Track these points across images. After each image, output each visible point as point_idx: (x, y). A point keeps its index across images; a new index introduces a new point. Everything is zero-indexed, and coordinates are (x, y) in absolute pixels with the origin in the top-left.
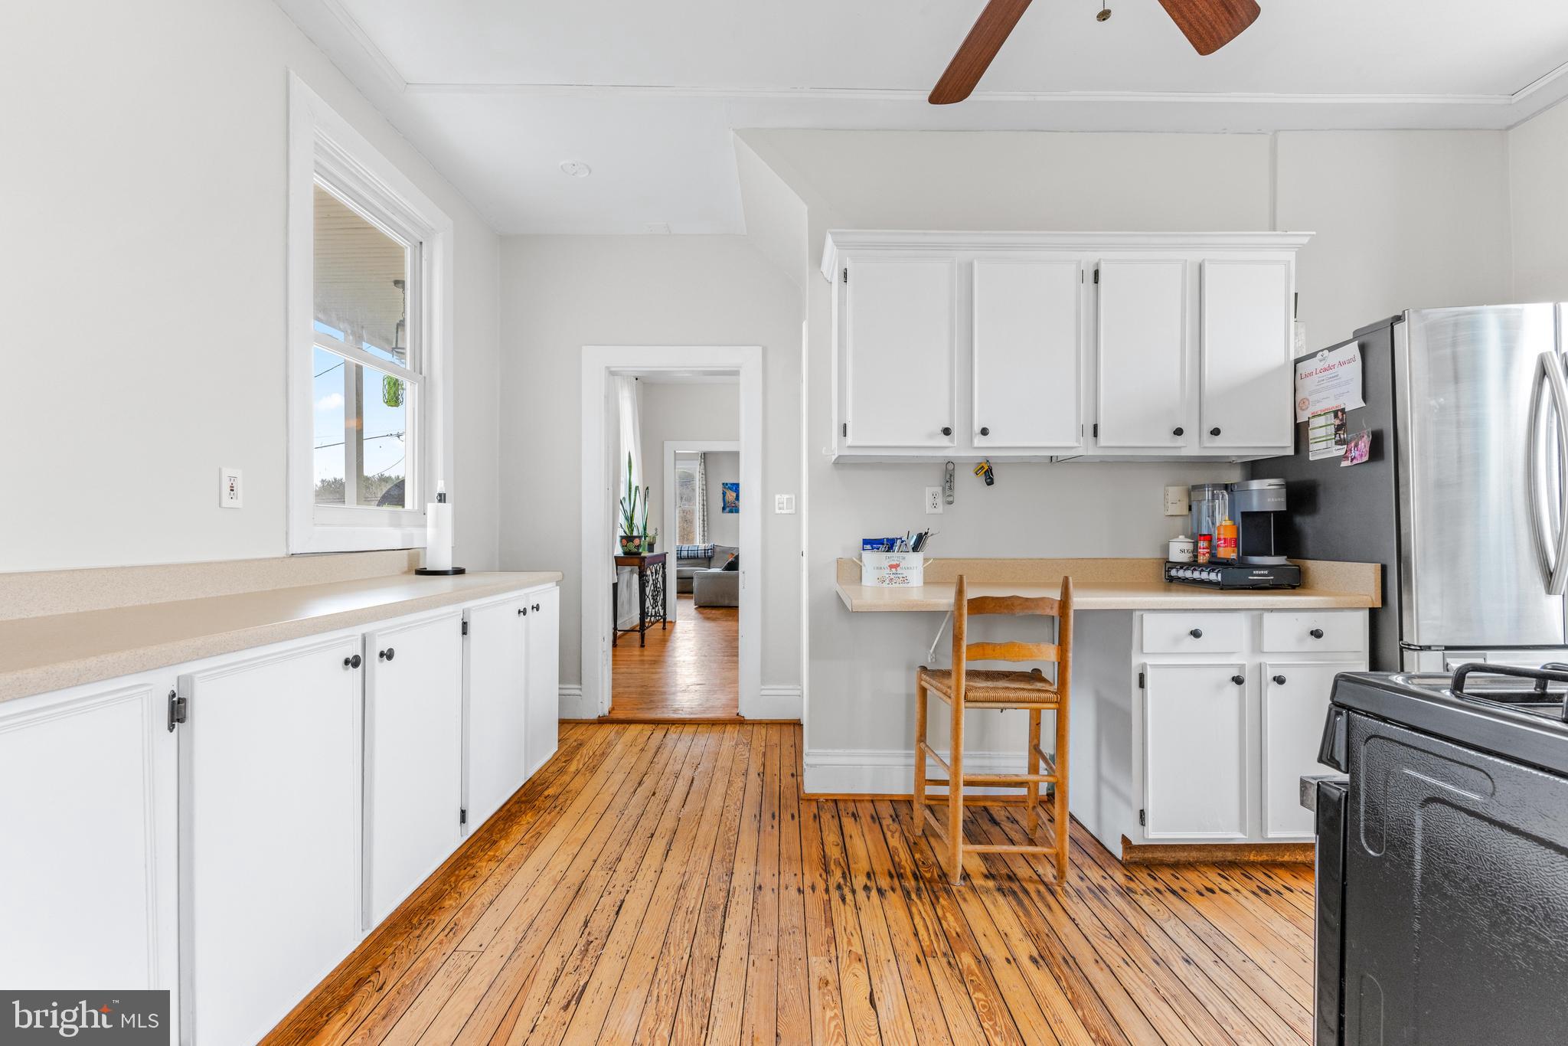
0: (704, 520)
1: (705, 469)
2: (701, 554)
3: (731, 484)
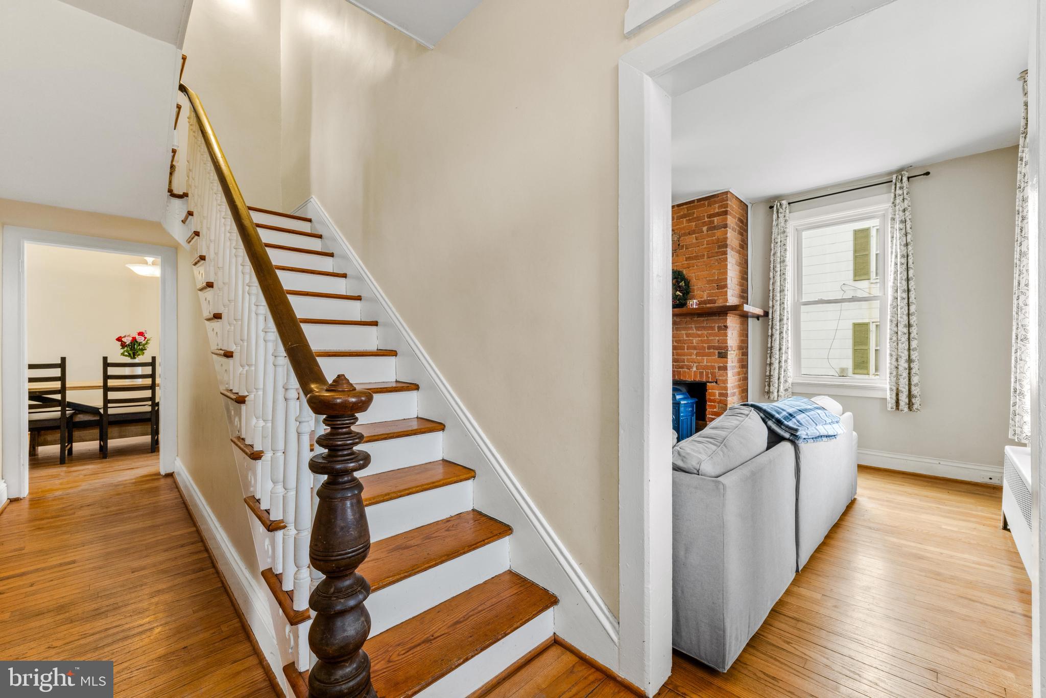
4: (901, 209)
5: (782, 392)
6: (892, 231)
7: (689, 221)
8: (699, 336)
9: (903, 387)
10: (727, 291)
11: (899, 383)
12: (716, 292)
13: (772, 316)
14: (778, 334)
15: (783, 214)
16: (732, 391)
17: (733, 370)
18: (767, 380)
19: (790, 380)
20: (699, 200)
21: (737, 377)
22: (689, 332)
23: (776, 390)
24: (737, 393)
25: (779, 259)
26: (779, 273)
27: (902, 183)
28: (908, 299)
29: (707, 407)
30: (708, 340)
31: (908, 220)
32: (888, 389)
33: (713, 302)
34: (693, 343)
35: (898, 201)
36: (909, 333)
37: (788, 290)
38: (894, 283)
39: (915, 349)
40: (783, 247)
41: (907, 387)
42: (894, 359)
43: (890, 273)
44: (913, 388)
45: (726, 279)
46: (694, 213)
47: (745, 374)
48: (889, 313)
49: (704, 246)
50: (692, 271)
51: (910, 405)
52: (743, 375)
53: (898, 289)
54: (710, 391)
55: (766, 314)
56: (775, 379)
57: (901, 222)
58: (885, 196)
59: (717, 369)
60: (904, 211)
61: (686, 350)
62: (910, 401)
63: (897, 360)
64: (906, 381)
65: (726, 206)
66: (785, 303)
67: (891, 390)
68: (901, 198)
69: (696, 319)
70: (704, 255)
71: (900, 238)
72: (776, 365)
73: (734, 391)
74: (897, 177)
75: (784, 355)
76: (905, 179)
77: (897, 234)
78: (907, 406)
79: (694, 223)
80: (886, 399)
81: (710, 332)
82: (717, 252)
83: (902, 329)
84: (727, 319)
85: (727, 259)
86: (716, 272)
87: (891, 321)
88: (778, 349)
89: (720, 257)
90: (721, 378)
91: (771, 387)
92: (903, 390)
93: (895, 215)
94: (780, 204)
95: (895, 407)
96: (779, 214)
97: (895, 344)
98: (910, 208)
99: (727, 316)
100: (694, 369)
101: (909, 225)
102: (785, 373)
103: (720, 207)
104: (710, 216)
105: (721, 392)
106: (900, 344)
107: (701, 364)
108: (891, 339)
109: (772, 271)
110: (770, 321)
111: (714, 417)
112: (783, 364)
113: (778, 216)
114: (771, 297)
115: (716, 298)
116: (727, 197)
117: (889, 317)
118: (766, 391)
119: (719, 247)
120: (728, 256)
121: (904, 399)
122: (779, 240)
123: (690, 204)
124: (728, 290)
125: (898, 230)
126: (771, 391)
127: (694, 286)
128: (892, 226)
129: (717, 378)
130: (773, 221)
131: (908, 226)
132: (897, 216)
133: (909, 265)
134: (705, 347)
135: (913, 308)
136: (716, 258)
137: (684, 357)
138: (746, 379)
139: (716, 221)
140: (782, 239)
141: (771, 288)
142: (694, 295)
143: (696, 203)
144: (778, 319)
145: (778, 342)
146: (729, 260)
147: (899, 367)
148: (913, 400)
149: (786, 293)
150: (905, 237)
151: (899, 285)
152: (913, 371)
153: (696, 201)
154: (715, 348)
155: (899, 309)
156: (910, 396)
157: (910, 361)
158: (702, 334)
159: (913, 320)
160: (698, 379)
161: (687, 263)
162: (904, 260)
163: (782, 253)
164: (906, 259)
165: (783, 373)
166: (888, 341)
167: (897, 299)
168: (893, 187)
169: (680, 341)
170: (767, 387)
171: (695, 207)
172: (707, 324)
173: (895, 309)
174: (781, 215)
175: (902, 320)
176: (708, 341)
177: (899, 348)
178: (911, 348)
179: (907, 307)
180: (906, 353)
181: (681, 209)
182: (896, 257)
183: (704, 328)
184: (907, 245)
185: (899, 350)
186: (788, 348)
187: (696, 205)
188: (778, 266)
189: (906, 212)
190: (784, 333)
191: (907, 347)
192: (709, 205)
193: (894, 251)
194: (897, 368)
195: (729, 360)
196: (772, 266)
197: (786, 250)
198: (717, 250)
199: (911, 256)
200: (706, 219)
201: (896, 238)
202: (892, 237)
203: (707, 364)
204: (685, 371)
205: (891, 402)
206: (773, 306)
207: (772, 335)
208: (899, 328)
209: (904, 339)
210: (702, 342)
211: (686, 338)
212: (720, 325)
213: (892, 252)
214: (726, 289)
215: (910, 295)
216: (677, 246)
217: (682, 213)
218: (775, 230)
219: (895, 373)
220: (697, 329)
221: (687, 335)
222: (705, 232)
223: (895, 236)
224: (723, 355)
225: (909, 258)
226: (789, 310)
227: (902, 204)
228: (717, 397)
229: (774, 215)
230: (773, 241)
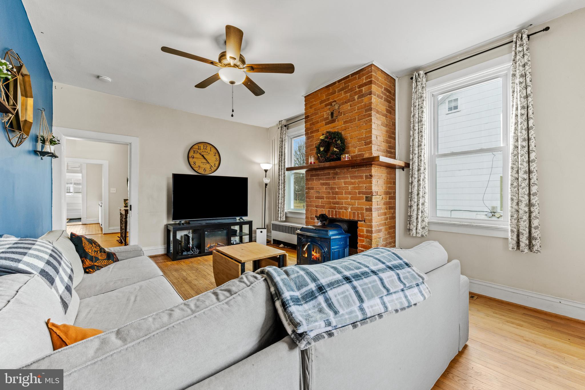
4: (521, 64)
5: (420, 230)
6: (513, 87)
7: (346, 93)
8: (352, 183)
9: (523, 230)
10: (371, 147)
11: (520, 226)
12: (364, 148)
13: (412, 167)
14: (417, 181)
15: (421, 82)
16: (378, 228)
17: (378, 211)
18: (408, 219)
19: (427, 220)
20: (352, 75)
21: (383, 217)
22: (346, 180)
23: (415, 228)
24: (383, 230)
25: (417, 120)
26: (417, 131)
27: (522, 41)
28: (529, 147)
29: (358, 241)
30: (359, 186)
31: (528, 73)
32: (509, 230)
33: (362, 155)
34: (349, 190)
35: (518, 57)
36: (530, 179)
37: (424, 145)
38: (515, 133)
39: (535, 194)
40: (421, 109)
41: (527, 230)
42: (515, 203)
43: (511, 125)
44: (533, 230)
45: (371, 136)
46: (349, 86)
47: (393, 214)
48: (510, 161)
49: (356, 111)
50: (348, 132)
51: (530, 246)
52: (391, 215)
53: (519, 139)
54: (360, 228)
55: (407, 165)
56: (414, 219)
57: (522, 76)
58: (507, 56)
59: (365, 211)
60: (524, 66)
61: (344, 195)
62: (530, 242)
63: (518, 204)
64: (527, 224)
65: (371, 77)
66: (422, 156)
67: (512, 231)
68: (522, 54)
69: (350, 170)
70: (355, 119)
71: (520, 91)
72: (415, 207)
73: (381, 228)
74: (517, 37)
75: (421, 199)
76: (525, 36)
77: (518, 88)
78: (527, 247)
79: (349, 94)
80: (508, 239)
81: (360, 180)
82: (364, 115)
83: (522, 175)
84: (371, 169)
85: (372, 120)
86: (364, 131)
87: (512, 168)
88: (416, 193)
89: (367, 119)
90: (367, 218)
91: (411, 226)
92: (523, 232)
93: (516, 71)
94: (418, 74)
95: (516, 247)
96: (418, 83)
97: (516, 189)
98: (529, 63)
99: (371, 167)
100: (349, 210)
101: (529, 78)
102: (423, 213)
103: (367, 78)
104: (360, 87)
105: (368, 229)
106: (520, 190)
107: (354, 206)
108: (512, 185)
109: (412, 129)
110: (411, 171)
111: (362, 249)
112: (420, 206)
113: (417, 85)
114: (411, 152)
115: (364, 153)
116: (371, 69)
117: (510, 165)
118: (408, 228)
119: (366, 111)
120: (373, 118)
121: (524, 240)
122: (417, 104)
123: (346, 79)
124: (373, 146)
125: (518, 84)
126: (411, 228)
127: (349, 144)
128: (513, 81)
129: (365, 218)
130: (412, 88)
131: (528, 80)
132: (518, 71)
133: (529, 115)
134: (356, 193)
135: (533, 156)
136: (364, 120)
137: (343, 201)
138: (393, 218)
139: (364, 90)
140: (420, 103)
141: (411, 144)
142: (349, 151)
143: (350, 78)
144: (417, 169)
145: (416, 188)
146: (373, 121)
147: (520, 210)
148: (534, 242)
149: (423, 147)
150: (525, 90)
151: (519, 134)
152: (533, 215)
153: (350, 76)
154: (363, 193)
155: (519, 157)
156: (530, 238)
157: (530, 205)
158: (354, 182)
159: (533, 166)
160: (352, 218)
161: (345, 126)
162: (524, 112)
163: (420, 115)
164: (526, 110)
165: (420, 214)
166: (509, 186)
167: (518, 147)
168: (514, 46)
169: (340, 187)
170: (408, 225)
171: (350, 81)
172: (358, 174)
173: (516, 157)
174: (419, 83)
175: (522, 167)
176: (359, 188)
177: (519, 193)
178: (531, 193)
179: (527, 155)
180: (527, 197)
181: (341, 83)
182: (517, 109)
183: (356, 177)
184: (527, 97)
185: (520, 195)
186: (425, 193)
187: (351, 79)
188: (417, 125)
189: (526, 66)
190: (421, 180)
191: (527, 192)
192: (359, 78)
193: (515, 104)
194: (518, 211)
195: (373, 203)
196: (412, 126)
197: (422, 112)
198: (364, 114)
199: (531, 107)
200: (357, 90)
201: (517, 92)
202: (513, 92)
203: (359, 206)
204: (343, 212)
205: (512, 242)
206: (413, 158)
207: (412, 182)
208: (519, 175)
209: (525, 184)
210: (355, 188)
211: (344, 186)
212: (367, 174)
213: (513, 105)
214: (371, 145)
215: (530, 144)
216: (338, 113)
217: (341, 87)
218: (414, 96)
219: (515, 216)
220: (352, 178)
221: (345, 183)
222: (356, 100)
223: (516, 90)
224: (369, 199)
225: (529, 109)
226: (426, 161)
227: (523, 60)
228: (365, 233)
229: (413, 84)
230: (413, 106)
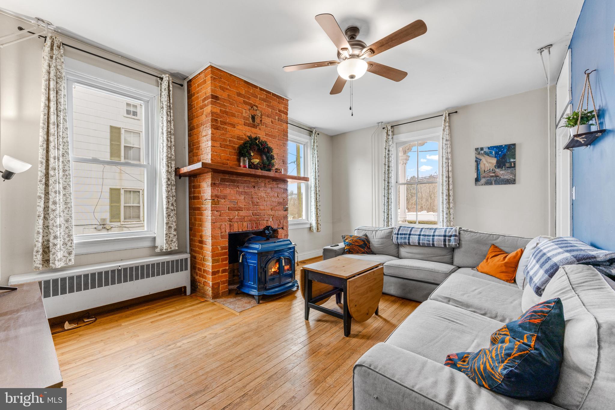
0: (449, 195)
1: (451, 133)
2: (439, 241)
3: (489, 148)
7: (268, 106)
12: (283, 166)
20: (274, 95)
46: (270, 102)
49: (276, 130)
54: (280, 235)
59: (283, 219)
79: (271, 110)
82: (283, 138)
86: (283, 151)
89: (285, 142)
100: (271, 220)
103: (284, 108)
119: (284, 135)
123: (268, 93)
136: (282, 141)
137: (264, 211)
154: (282, 204)
181: (262, 93)
187: (272, 97)
192: (279, 102)
203: (278, 216)
204: (265, 223)
211: (266, 196)
216: (260, 121)
217: (263, 97)
222: (277, 120)
